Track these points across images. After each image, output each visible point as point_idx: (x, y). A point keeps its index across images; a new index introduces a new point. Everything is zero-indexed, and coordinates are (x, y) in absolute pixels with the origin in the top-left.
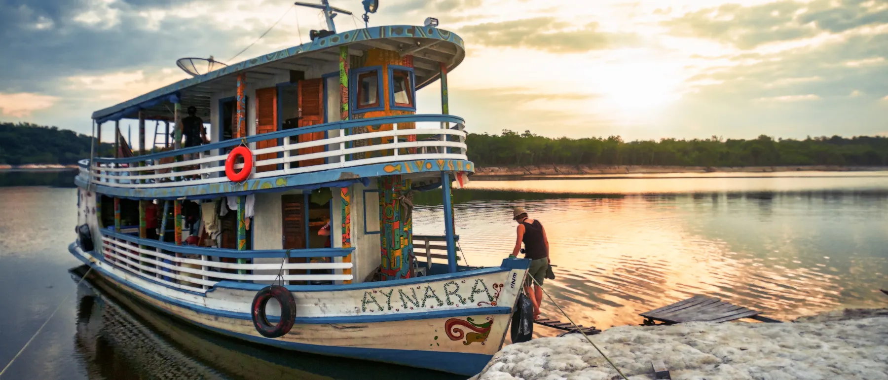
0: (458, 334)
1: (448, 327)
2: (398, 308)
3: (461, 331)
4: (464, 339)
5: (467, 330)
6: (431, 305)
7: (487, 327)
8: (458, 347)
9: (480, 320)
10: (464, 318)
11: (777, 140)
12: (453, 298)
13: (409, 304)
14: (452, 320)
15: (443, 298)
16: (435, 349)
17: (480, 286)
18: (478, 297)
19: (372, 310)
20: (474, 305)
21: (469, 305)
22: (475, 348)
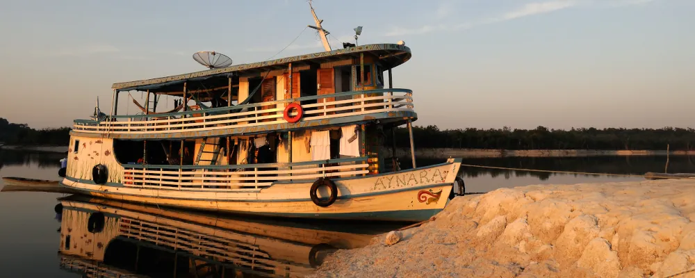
0: (424, 199)
1: (419, 195)
2: (394, 187)
3: (426, 197)
4: (427, 202)
5: (429, 196)
6: (412, 184)
7: (439, 194)
8: (423, 206)
9: (436, 190)
10: (428, 190)
11: (550, 131)
12: (424, 180)
13: (401, 184)
14: (422, 191)
15: (418, 180)
16: (411, 208)
17: (438, 173)
18: (436, 179)
19: (380, 189)
20: (434, 183)
21: (432, 183)
22: (433, 206)
